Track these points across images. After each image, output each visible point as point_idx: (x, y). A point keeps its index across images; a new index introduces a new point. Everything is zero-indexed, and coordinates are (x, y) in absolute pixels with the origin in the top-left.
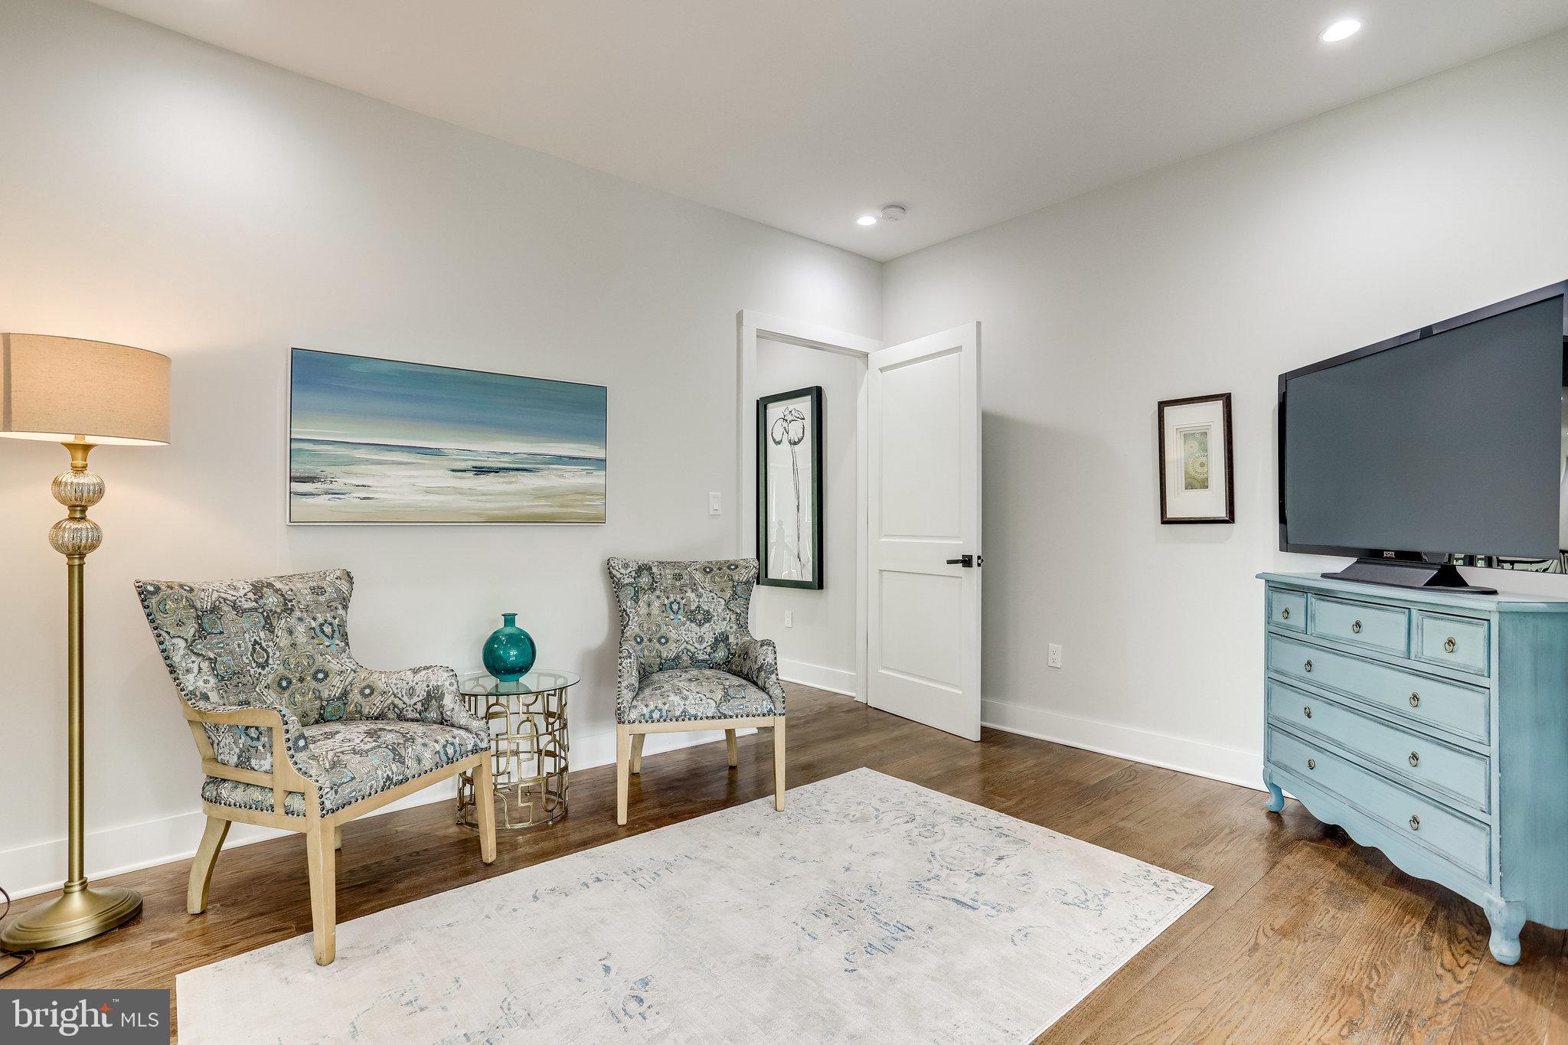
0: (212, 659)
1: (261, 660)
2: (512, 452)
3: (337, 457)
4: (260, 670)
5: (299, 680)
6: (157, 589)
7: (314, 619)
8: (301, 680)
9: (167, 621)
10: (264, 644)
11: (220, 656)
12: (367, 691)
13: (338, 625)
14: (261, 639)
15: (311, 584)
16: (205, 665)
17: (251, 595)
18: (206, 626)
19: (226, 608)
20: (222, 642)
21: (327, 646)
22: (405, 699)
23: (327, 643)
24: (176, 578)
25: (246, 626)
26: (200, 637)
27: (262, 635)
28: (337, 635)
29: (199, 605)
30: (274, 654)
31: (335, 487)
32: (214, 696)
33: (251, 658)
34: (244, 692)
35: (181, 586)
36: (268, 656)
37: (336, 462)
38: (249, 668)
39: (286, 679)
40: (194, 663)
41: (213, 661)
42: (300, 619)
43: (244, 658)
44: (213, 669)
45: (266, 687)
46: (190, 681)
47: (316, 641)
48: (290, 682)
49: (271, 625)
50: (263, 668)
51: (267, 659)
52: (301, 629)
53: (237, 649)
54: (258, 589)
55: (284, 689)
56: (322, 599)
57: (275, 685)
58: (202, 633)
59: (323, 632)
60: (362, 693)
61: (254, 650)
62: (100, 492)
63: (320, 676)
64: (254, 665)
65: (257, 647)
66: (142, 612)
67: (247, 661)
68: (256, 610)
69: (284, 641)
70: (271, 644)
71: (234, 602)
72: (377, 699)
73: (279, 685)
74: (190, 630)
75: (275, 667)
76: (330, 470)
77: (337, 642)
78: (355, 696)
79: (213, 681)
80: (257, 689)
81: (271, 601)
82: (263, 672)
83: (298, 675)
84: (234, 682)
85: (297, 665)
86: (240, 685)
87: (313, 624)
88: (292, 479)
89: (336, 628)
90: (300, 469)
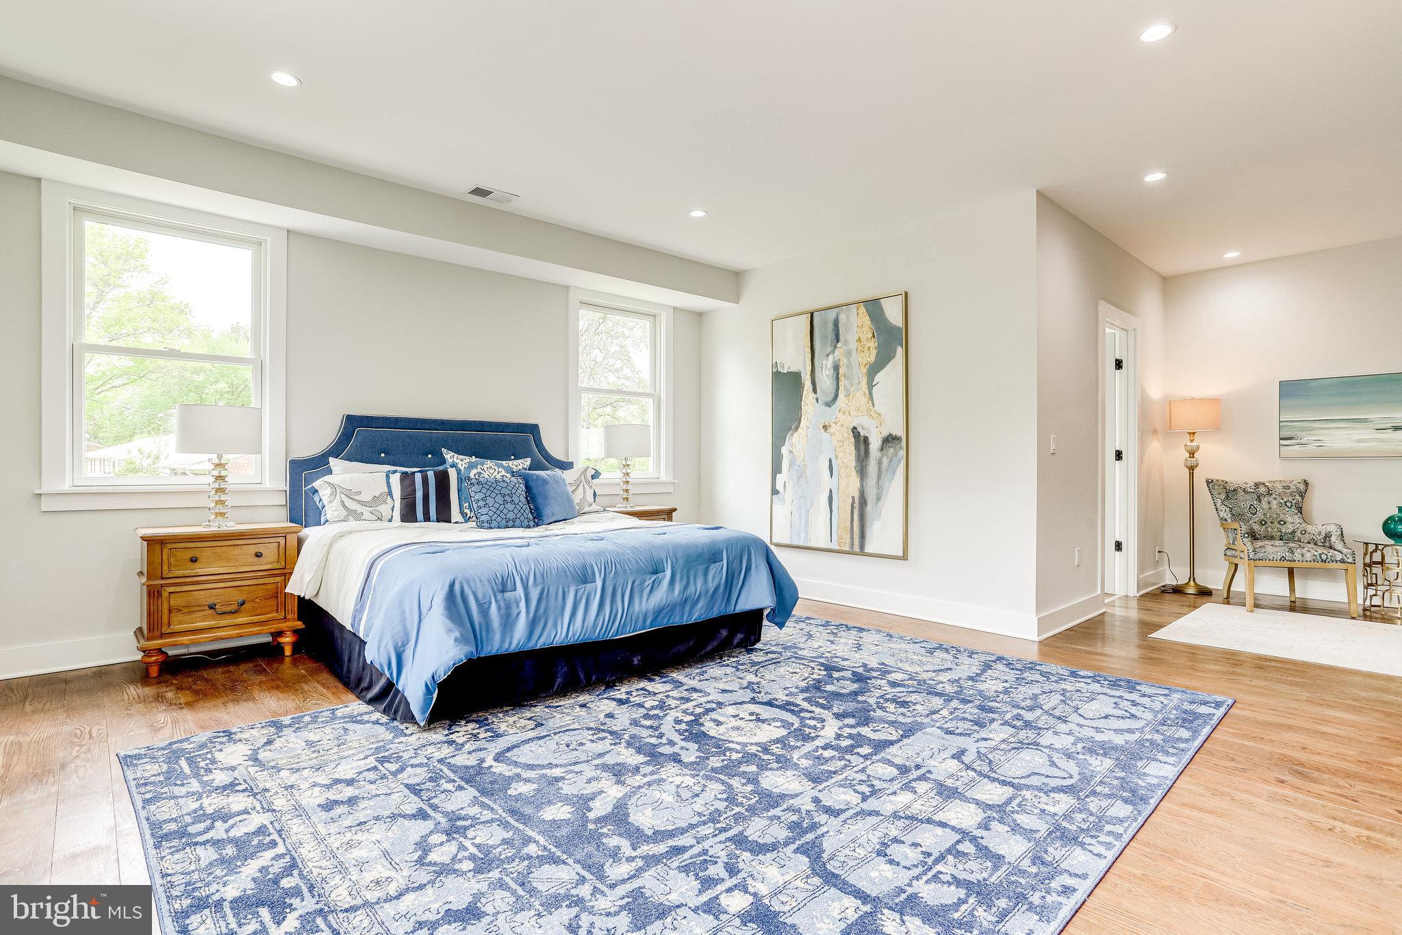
1: (1253, 512)
3: (1303, 427)
4: (1252, 515)
6: (1212, 481)
7: (1282, 499)
8: (1272, 523)
9: (1215, 493)
10: (1255, 506)
11: (1235, 507)
12: (1303, 532)
14: (1254, 504)
15: (1284, 485)
16: (1228, 509)
17: (1253, 487)
18: (1231, 496)
19: (1239, 490)
20: (1236, 502)
22: (1317, 536)
24: (1220, 478)
25: (1248, 498)
26: (1227, 499)
27: (1255, 502)
28: (1294, 507)
29: (1228, 488)
30: (1260, 510)
31: (1302, 441)
32: (1229, 520)
33: (1249, 510)
35: (1222, 481)
36: (1257, 511)
37: (1303, 429)
38: (1247, 514)
40: (1223, 508)
42: (1275, 499)
43: (1245, 509)
46: (1222, 514)
47: (1282, 508)
49: (1260, 499)
50: (1254, 515)
53: (1243, 506)
54: (1257, 485)
56: (1288, 491)
58: (1227, 497)
59: (1286, 505)
60: (1301, 533)
61: (1250, 507)
62: (1198, 448)
63: (1282, 523)
64: (1250, 513)
65: (1252, 507)
66: (1207, 489)
67: (1246, 511)
68: (1254, 492)
69: (1265, 505)
70: (1259, 506)
71: (1244, 489)
72: (1307, 536)
74: (1223, 497)
75: (1260, 515)
76: (1299, 434)
77: (1293, 510)
78: (1298, 534)
79: (1230, 515)
81: (1262, 490)
82: (1254, 517)
83: (1270, 521)
85: (1271, 516)
87: (1281, 501)
88: (1281, 439)
89: (1294, 504)
90: (1285, 434)
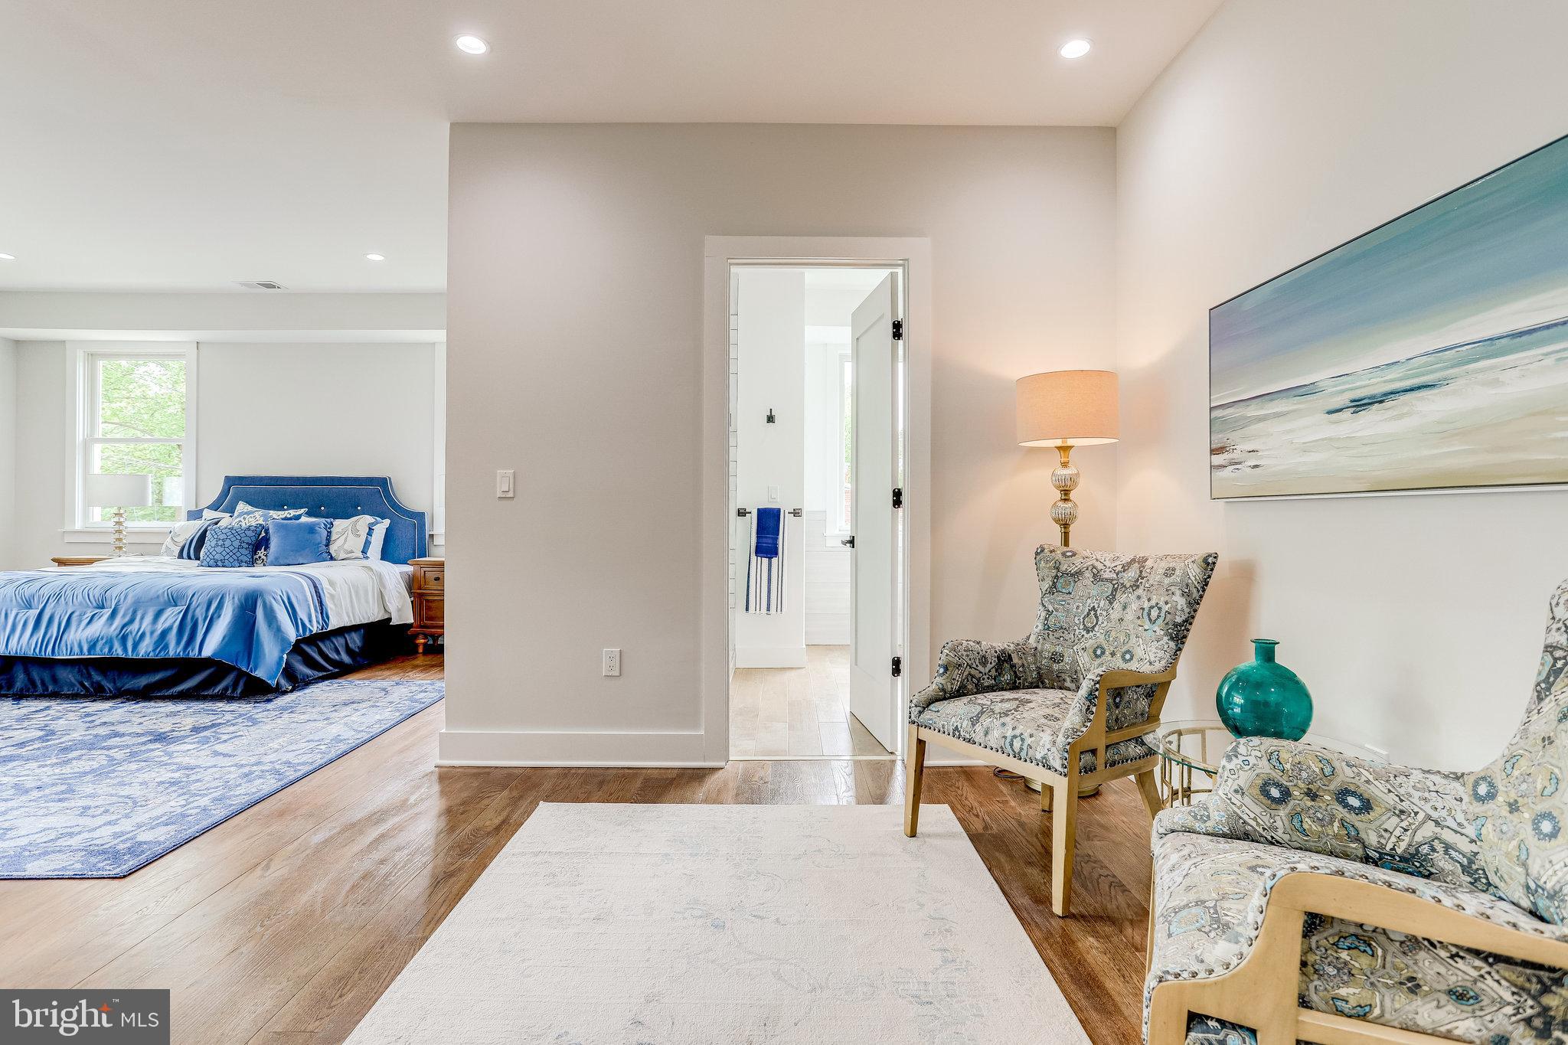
0: (1049, 611)
1: (1089, 625)
2: (1402, 358)
4: (1084, 633)
5: (1111, 654)
6: (1042, 552)
7: (1150, 600)
8: (1113, 654)
10: (1098, 613)
11: (1057, 610)
13: (1167, 612)
14: (1099, 607)
15: (1169, 564)
18: (1059, 585)
20: (1064, 601)
21: (1145, 630)
23: (1146, 627)
25: (1094, 593)
26: (1049, 592)
27: (1102, 603)
28: (1160, 620)
29: (1064, 568)
30: (1103, 623)
33: (1082, 620)
34: (1062, 645)
36: (1097, 624)
38: (1076, 628)
39: (1102, 648)
41: (1049, 613)
42: (1139, 598)
43: (1076, 618)
44: (1046, 619)
45: (1083, 649)
47: (1139, 622)
48: (1103, 653)
49: (1114, 597)
50: (1088, 632)
51: (1095, 626)
52: (1134, 606)
53: (1074, 610)
54: (1132, 563)
55: (1097, 656)
56: (1166, 581)
57: (1091, 650)
58: (1053, 588)
61: (1088, 614)
63: (1128, 656)
64: (1082, 627)
65: (1092, 613)
67: (1077, 622)
68: (1112, 581)
69: (1116, 612)
70: (1105, 613)
73: (1095, 652)
74: (1046, 586)
75: (1098, 634)
77: (1156, 628)
80: (1075, 648)
81: (1130, 575)
82: (1086, 636)
83: (1112, 649)
84: (1057, 635)
86: (1062, 639)
87: (1146, 605)
89: (1163, 614)
